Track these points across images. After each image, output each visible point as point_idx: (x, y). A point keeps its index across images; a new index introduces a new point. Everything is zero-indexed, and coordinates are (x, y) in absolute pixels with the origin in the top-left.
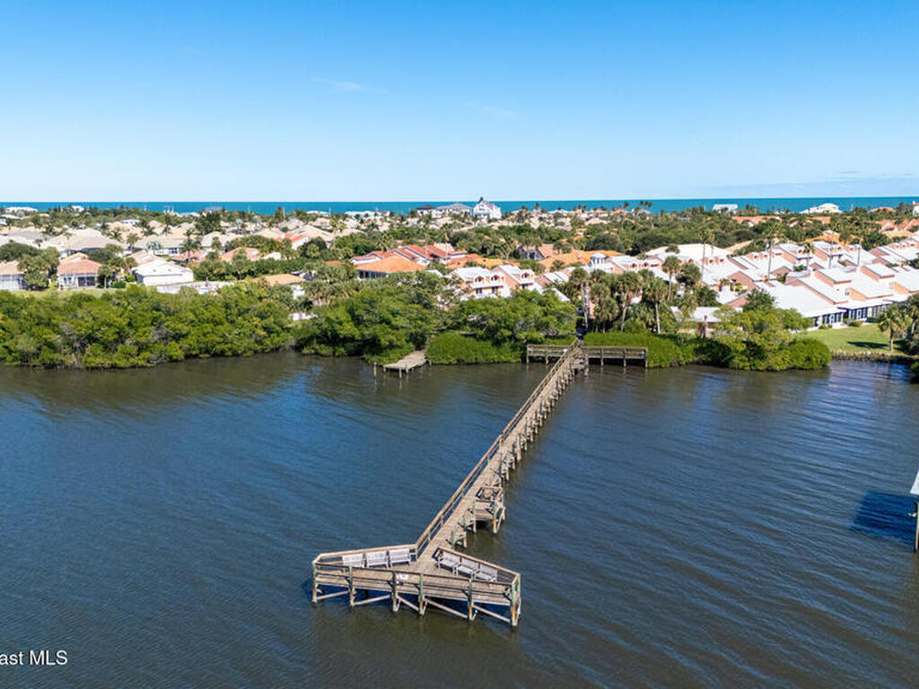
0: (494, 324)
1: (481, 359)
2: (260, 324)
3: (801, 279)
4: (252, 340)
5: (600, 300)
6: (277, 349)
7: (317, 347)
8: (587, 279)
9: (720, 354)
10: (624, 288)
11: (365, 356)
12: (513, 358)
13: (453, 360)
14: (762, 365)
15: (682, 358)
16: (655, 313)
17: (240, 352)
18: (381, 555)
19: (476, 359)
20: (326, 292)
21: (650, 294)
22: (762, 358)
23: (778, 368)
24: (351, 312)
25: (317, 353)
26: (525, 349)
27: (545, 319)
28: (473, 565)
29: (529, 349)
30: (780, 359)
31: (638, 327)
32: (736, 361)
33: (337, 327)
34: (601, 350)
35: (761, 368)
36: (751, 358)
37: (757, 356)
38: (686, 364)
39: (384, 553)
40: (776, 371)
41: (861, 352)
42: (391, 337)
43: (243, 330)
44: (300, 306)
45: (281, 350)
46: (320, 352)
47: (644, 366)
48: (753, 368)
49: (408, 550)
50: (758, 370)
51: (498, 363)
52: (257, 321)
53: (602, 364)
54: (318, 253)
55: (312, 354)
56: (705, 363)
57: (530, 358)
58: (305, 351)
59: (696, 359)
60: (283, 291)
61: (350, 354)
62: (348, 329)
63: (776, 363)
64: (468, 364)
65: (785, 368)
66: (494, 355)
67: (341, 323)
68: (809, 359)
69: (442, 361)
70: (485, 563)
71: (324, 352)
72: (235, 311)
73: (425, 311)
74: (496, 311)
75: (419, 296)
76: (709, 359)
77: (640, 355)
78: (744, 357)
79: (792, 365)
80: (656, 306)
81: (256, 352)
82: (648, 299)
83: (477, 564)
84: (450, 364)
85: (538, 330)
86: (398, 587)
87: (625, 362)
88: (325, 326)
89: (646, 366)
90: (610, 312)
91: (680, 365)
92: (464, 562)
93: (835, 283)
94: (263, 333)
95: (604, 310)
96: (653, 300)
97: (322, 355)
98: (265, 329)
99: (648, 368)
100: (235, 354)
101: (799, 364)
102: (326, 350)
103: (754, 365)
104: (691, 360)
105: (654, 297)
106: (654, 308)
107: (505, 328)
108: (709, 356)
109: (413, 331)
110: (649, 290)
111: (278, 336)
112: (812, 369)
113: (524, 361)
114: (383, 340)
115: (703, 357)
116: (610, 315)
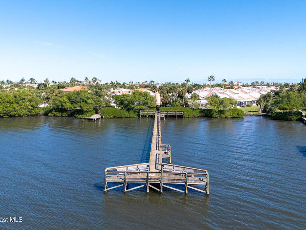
0: (127, 103)
1: (123, 116)
2: (30, 104)
3: (225, 92)
4: (26, 110)
5: (164, 96)
6: (37, 115)
7: (55, 113)
8: (158, 89)
9: (208, 113)
10: (172, 91)
11: (76, 116)
12: (135, 115)
13: (112, 117)
14: (224, 116)
15: (195, 115)
16: (183, 100)
17: (21, 115)
18: (135, 168)
19: (121, 116)
20: (56, 93)
21: (181, 94)
22: (223, 114)
23: (229, 117)
24: (69, 98)
25: (54, 116)
26: (139, 112)
27: (146, 101)
28: (180, 169)
29: (141, 112)
30: (229, 114)
31: (177, 105)
32: (214, 115)
33: (64, 104)
34: (167, 112)
35: (223, 117)
36: (220, 114)
37: (221, 113)
38: (197, 117)
39: (136, 167)
40: (228, 118)
41: (251, 113)
42: (87, 107)
43: (22, 106)
44: (45, 99)
45: (38, 115)
46: (56, 115)
47: (183, 117)
48: (220, 117)
49: (147, 165)
50: (222, 118)
51: (129, 117)
52: (28, 103)
53: (168, 117)
54: (44, 88)
55: (52, 116)
56: (203, 116)
57: (141, 115)
58: (49, 115)
59: (200, 115)
60: (38, 93)
61: (69, 116)
62: (68, 105)
63: (228, 115)
64: (118, 118)
65: (231, 117)
66: (127, 114)
67: (65, 103)
68: (238, 114)
69: (108, 117)
70: (187, 167)
71: (58, 115)
72: (19, 99)
73: (100, 98)
74: (128, 98)
75: (97, 92)
76: (205, 115)
77: (181, 113)
78: (217, 114)
79: (233, 116)
80: (183, 98)
81: (28, 115)
82: (180, 95)
83: (183, 168)
84: (111, 118)
85: (144, 105)
86: (149, 180)
87: (176, 116)
88: (59, 104)
89: (184, 117)
90: (167, 100)
91: (195, 117)
92: (175, 168)
93: (235, 94)
94: (31, 108)
95: (165, 99)
96: (182, 96)
97: (57, 116)
98: (32, 106)
99: (185, 118)
100: (20, 116)
101: (235, 116)
102: (59, 114)
103: (221, 116)
104: (198, 115)
105: (183, 94)
106: (182, 98)
107: (132, 104)
108: (204, 114)
109: (96, 105)
110: (181, 92)
111: (37, 109)
112: (239, 117)
113: (139, 116)
114: (84, 108)
115: (202, 114)
116: (167, 101)
